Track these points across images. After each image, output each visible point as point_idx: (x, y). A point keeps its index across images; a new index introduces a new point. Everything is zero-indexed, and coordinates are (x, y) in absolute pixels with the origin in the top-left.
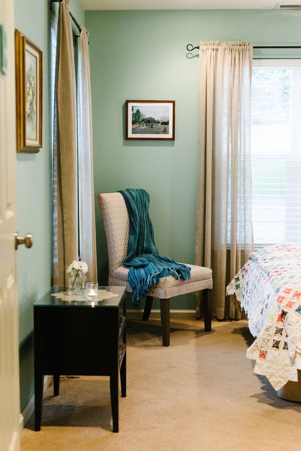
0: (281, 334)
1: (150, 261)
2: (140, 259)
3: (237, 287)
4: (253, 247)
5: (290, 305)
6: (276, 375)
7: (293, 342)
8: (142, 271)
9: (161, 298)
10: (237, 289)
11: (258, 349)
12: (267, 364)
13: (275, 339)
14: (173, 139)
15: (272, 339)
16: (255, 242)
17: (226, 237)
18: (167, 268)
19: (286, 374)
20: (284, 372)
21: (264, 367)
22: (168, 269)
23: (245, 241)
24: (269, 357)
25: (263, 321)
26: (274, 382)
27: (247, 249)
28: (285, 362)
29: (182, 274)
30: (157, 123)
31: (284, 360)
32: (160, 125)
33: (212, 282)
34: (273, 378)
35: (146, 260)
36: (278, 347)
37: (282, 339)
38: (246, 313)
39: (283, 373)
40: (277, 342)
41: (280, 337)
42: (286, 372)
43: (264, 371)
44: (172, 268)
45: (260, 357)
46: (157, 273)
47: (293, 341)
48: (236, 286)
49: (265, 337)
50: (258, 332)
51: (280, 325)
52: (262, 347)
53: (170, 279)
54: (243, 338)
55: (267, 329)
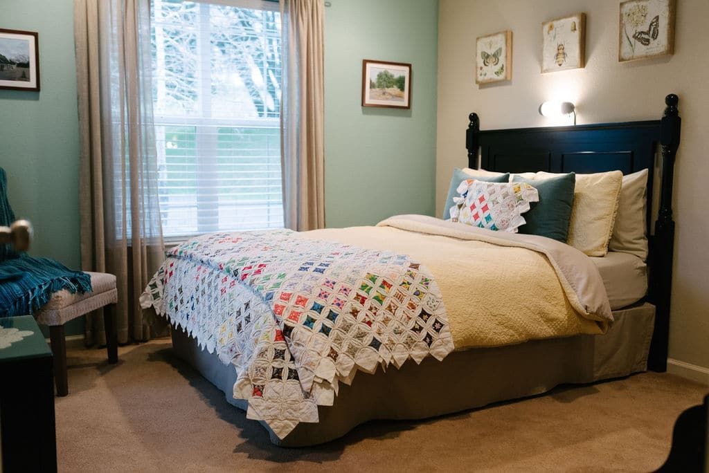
0: (283, 359)
1: (24, 270)
2: (5, 268)
3: (156, 296)
4: (162, 241)
5: (294, 316)
6: (280, 417)
7: (307, 369)
8: (16, 287)
9: (52, 325)
10: (155, 299)
11: (250, 383)
12: (265, 404)
13: (275, 366)
14: (37, 89)
15: (271, 367)
16: (165, 234)
17: (125, 230)
18: (57, 278)
19: (296, 414)
20: (292, 411)
21: (261, 408)
22: (59, 280)
23: (151, 234)
24: (267, 393)
25: (243, 341)
26: (277, 428)
27: (154, 244)
28: (293, 397)
29: (79, 284)
30: (9, 63)
31: (291, 395)
32: (14, 67)
33: (116, 294)
34: (276, 423)
35: (16, 269)
36: (280, 378)
37: (287, 365)
38: (184, 331)
39: (291, 413)
40: (278, 369)
41: (282, 362)
42: (295, 411)
43: (261, 415)
44: (64, 278)
45: (254, 395)
46: (44, 288)
47: (307, 367)
48: (154, 295)
49: (260, 365)
50: (236, 357)
51: (281, 345)
52: (255, 380)
53: (63, 294)
54: (168, 366)
55: (262, 354)
